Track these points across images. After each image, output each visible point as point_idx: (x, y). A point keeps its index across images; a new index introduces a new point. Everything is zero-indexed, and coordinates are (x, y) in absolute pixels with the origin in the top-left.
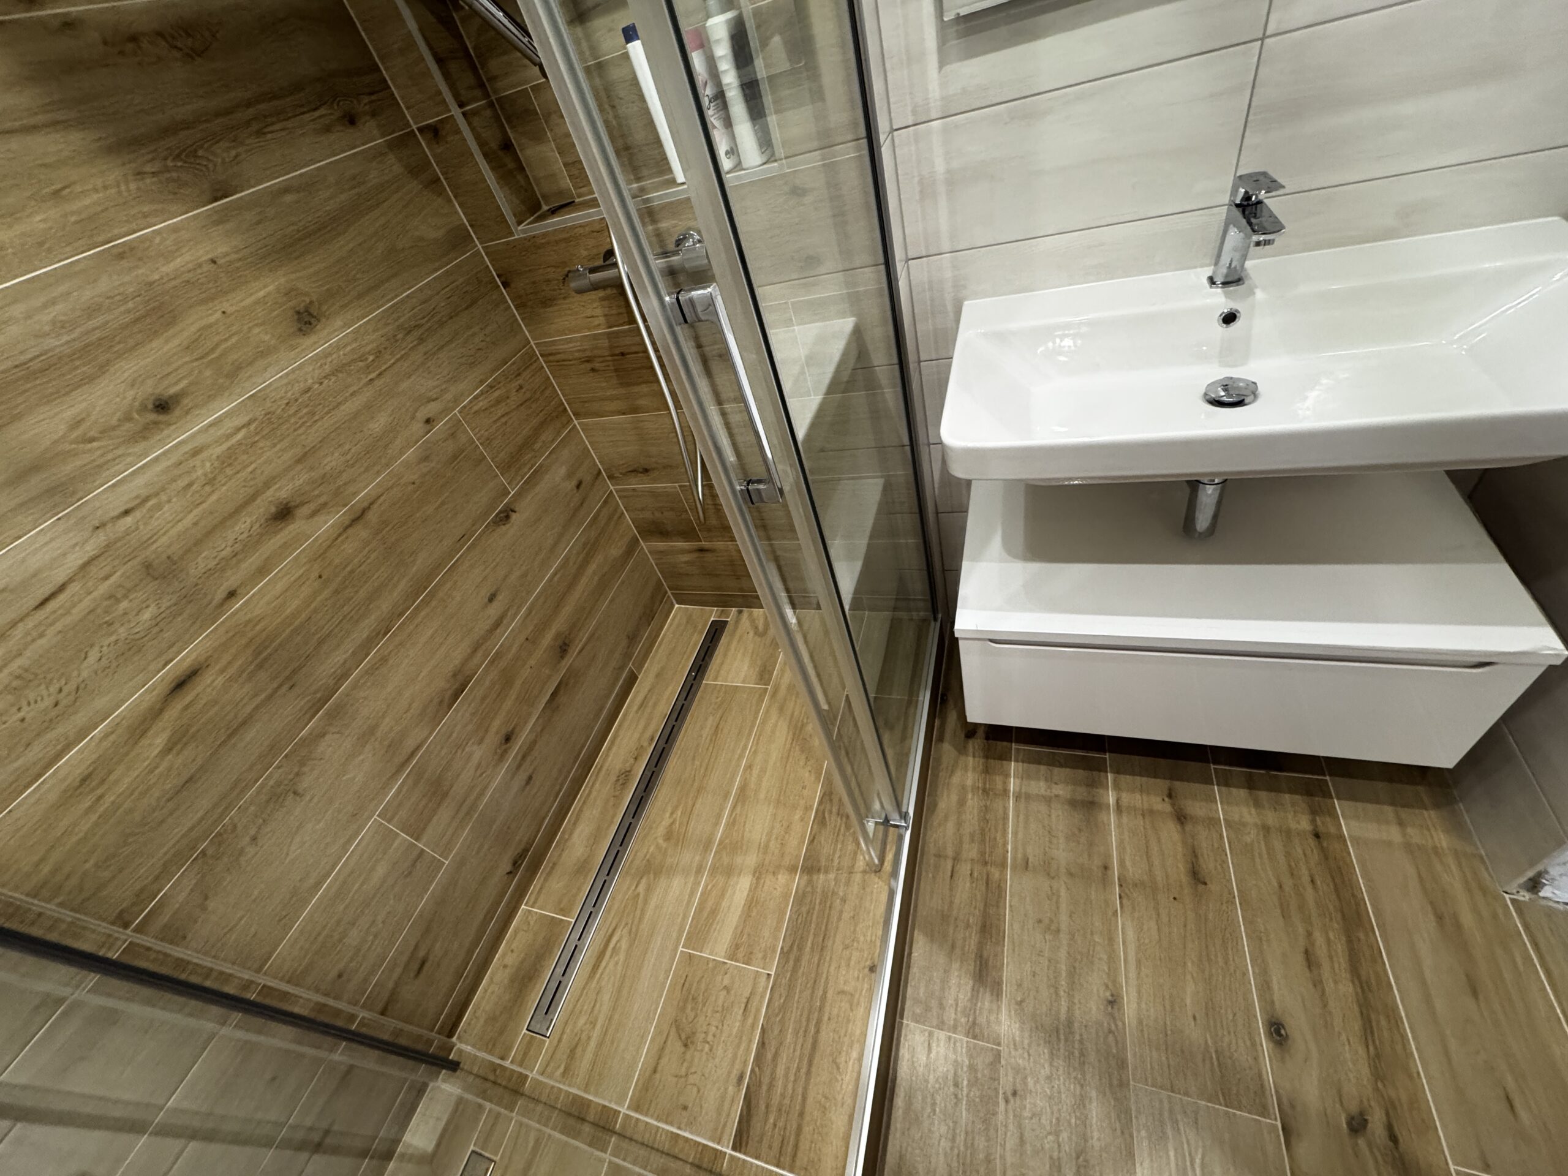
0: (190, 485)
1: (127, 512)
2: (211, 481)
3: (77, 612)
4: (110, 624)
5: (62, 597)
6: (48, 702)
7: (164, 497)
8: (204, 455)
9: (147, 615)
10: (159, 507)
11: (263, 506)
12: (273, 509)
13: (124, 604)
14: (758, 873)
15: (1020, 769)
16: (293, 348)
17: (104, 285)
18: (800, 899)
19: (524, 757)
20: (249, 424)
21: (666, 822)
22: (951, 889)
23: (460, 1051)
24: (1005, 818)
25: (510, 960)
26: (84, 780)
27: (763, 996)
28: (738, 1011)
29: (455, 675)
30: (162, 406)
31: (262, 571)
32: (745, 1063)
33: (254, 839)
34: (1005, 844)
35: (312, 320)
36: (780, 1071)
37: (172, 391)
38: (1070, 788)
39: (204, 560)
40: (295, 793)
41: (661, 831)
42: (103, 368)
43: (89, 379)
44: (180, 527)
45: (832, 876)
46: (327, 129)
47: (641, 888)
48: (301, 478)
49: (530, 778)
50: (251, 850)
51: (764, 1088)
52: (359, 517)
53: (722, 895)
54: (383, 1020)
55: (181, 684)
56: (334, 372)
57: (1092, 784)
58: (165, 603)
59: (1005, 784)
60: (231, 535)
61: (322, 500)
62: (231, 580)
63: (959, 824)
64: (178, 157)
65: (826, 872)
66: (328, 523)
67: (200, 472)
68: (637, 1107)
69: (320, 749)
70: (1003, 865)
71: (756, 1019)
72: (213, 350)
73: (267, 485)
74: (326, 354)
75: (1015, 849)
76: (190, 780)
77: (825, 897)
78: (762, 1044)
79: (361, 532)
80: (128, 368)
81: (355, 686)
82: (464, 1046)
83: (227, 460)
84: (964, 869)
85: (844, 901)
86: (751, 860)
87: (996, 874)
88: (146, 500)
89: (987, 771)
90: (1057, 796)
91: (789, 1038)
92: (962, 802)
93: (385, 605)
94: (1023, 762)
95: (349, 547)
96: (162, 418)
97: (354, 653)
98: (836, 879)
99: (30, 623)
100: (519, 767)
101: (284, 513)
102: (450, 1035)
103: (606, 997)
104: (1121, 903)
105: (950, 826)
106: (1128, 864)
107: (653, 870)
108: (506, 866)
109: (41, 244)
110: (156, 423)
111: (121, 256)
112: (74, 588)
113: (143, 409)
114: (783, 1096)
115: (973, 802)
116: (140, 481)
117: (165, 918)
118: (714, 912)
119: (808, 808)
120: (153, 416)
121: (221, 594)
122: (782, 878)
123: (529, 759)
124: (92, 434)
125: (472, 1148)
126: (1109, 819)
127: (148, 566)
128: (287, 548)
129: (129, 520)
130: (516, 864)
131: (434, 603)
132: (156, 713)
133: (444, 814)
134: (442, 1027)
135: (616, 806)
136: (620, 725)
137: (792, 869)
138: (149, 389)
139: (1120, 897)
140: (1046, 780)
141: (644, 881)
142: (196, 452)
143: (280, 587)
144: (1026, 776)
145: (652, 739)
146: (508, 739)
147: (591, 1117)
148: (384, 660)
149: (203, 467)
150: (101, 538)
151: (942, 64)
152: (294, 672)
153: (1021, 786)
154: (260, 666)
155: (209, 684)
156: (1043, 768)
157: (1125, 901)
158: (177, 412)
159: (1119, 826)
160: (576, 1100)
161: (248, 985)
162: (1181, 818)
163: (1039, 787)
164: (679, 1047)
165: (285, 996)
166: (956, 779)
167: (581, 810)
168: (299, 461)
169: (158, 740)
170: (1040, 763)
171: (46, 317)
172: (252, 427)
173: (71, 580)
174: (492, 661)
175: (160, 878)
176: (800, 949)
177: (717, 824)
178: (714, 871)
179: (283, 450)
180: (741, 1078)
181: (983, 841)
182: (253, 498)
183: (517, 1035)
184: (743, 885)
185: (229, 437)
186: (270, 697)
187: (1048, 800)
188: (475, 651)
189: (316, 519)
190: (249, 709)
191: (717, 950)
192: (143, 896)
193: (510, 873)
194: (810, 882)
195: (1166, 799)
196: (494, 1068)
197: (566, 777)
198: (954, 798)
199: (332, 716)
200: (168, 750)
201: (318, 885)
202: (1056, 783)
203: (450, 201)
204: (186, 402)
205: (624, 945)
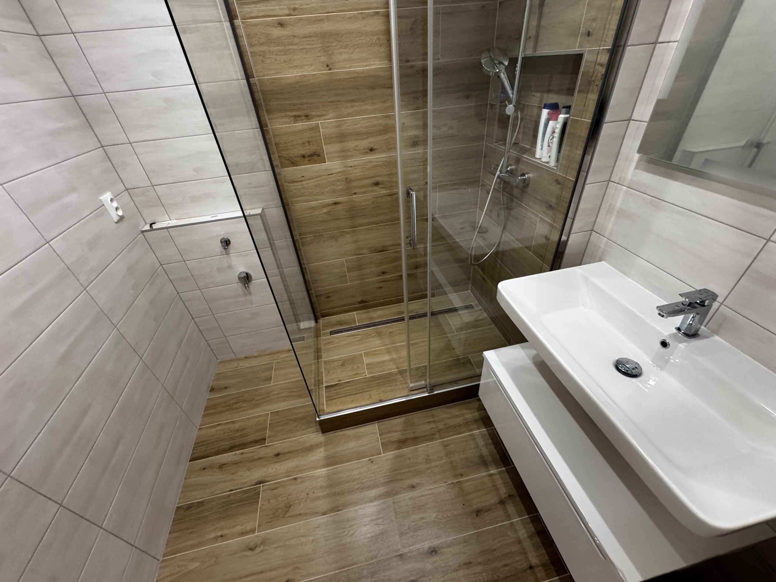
0: (364, 168)
1: (351, 167)
2: (369, 169)
3: (332, 179)
4: (334, 185)
5: (332, 176)
6: (318, 191)
7: (359, 167)
8: (371, 163)
9: (340, 187)
10: (356, 169)
11: (374, 180)
12: (375, 182)
13: (338, 183)
14: (392, 360)
15: (484, 433)
16: (406, 149)
17: (380, 121)
18: (390, 374)
19: (384, 281)
20: (384, 161)
21: (394, 330)
22: (423, 424)
23: (320, 321)
24: (460, 433)
25: (343, 318)
26: (313, 208)
27: (361, 377)
28: (354, 373)
29: (384, 247)
30: (371, 150)
31: (364, 193)
32: (344, 380)
33: (324, 241)
34: (449, 436)
35: (416, 145)
36: (346, 389)
37: (375, 148)
38: (488, 454)
39: (355, 184)
40: (336, 240)
41: (391, 330)
42: (367, 138)
43: (363, 139)
44: (357, 175)
45: (401, 379)
46: (458, 98)
47: (373, 335)
48: (385, 179)
49: (381, 288)
50: (322, 242)
51: (340, 387)
52: (391, 195)
53: (381, 354)
54: (315, 297)
55: (336, 204)
56: (412, 159)
57: (495, 463)
58: (344, 187)
59: (475, 429)
60: (364, 182)
61: (387, 186)
62: (357, 191)
63: (448, 418)
64: (413, 99)
65: (402, 377)
66: (383, 192)
67: (368, 166)
68: (325, 362)
69: (346, 236)
70: (441, 438)
71: (354, 378)
72: (389, 142)
73: (378, 176)
74: (413, 154)
75: (450, 440)
76: (324, 221)
77: (394, 380)
78: (349, 382)
79: (389, 199)
80: (371, 140)
81: (362, 229)
82: (321, 321)
83: (375, 166)
84: (433, 425)
85: (396, 385)
86: (395, 356)
87: (437, 436)
88: (356, 166)
89: (476, 421)
90: (481, 450)
91: (354, 387)
92: (457, 416)
93: (381, 218)
94: (488, 433)
95: (384, 200)
96: (370, 152)
97: (367, 223)
98: (401, 380)
99: (325, 177)
100: (381, 282)
101: (377, 184)
102: (322, 317)
103: (344, 342)
104: (450, 484)
105: (446, 416)
106: (468, 484)
107: (379, 334)
108: (359, 299)
109: (374, 111)
110: (368, 153)
111: (386, 117)
112: (334, 175)
113: (368, 149)
114: (340, 392)
115: (459, 420)
116: (358, 162)
117: (304, 240)
118: (376, 355)
119: (419, 363)
120: (368, 151)
121: (354, 192)
122: (394, 366)
123: (384, 283)
124: (357, 149)
125: (305, 336)
126: (483, 472)
127: (347, 179)
128: (372, 191)
129: (350, 168)
130: (362, 302)
131: (392, 226)
132: (328, 205)
133: (356, 273)
134: (322, 313)
135: (392, 316)
136: (416, 302)
137: (398, 368)
138: (372, 145)
139: (453, 483)
140: (486, 444)
141: (375, 334)
142: (370, 162)
143: (365, 198)
144: (482, 436)
145: (417, 312)
146: (383, 273)
147: (319, 354)
148: (372, 229)
149: (369, 165)
150: (345, 169)
151: (636, 168)
152: (354, 217)
153: (478, 435)
154: (350, 211)
155: (339, 207)
156: (490, 441)
157: (452, 485)
158: (373, 152)
159: (483, 477)
160: (321, 349)
161: (304, 264)
162: (502, 502)
163: (481, 442)
164: (341, 364)
165: (307, 272)
166: (465, 411)
167: (386, 309)
168: (388, 175)
169: (325, 210)
170: (492, 439)
171: (365, 125)
172: (385, 162)
173: (335, 173)
174: (396, 252)
175: (309, 233)
176: (376, 380)
177: (401, 342)
178: (387, 349)
179: (387, 171)
180: (340, 381)
181: (447, 428)
182: (373, 177)
183: (328, 330)
184: (387, 358)
185: (378, 162)
186: (346, 218)
187: (477, 446)
188: (393, 245)
189: (382, 189)
190: (341, 217)
191: (366, 360)
192: (305, 234)
193: (359, 302)
194: (397, 374)
195: (507, 495)
196: (320, 330)
197: (390, 298)
198: (458, 413)
199: (354, 232)
200: (325, 213)
201: (326, 260)
202: (486, 448)
203: (485, 127)
204: (376, 151)
205: (358, 339)
